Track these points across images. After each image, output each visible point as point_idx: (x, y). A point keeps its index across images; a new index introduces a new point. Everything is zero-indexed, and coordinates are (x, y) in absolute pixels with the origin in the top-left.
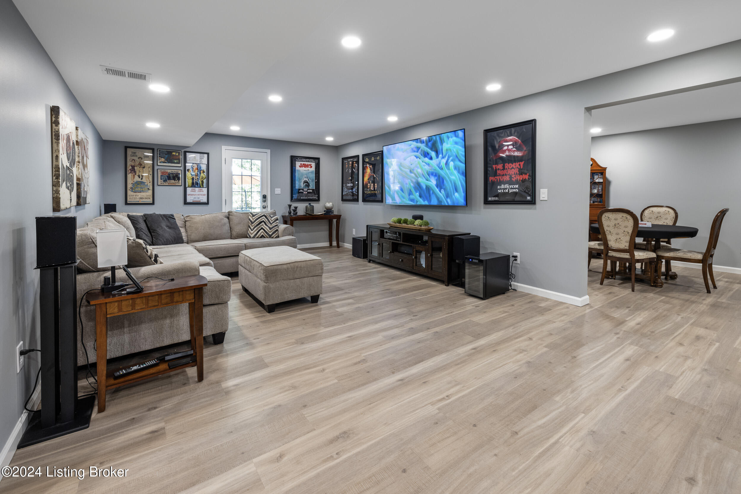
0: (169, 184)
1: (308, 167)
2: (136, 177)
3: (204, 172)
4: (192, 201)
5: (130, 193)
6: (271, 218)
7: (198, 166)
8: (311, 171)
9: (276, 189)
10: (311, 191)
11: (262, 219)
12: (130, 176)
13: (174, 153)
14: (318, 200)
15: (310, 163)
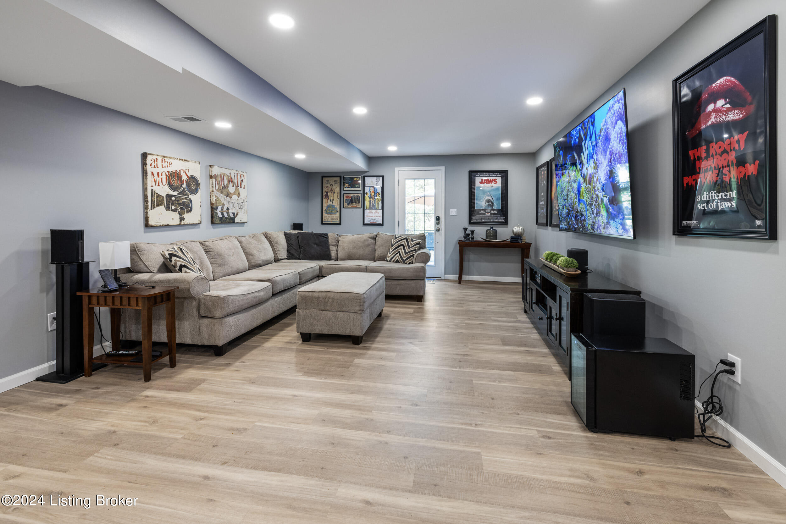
0: (351, 206)
1: (491, 183)
2: (329, 201)
3: (379, 194)
4: (369, 222)
5: (324, 214)
6: (413, 241)
7: (374, 189)
8: (495, 188)
9: (451, 210)
10: (496, 212)
11: (402, 242)
12: (325, 200)
13: (355, 179)
14: (506, 223)
15: (494, 178)
